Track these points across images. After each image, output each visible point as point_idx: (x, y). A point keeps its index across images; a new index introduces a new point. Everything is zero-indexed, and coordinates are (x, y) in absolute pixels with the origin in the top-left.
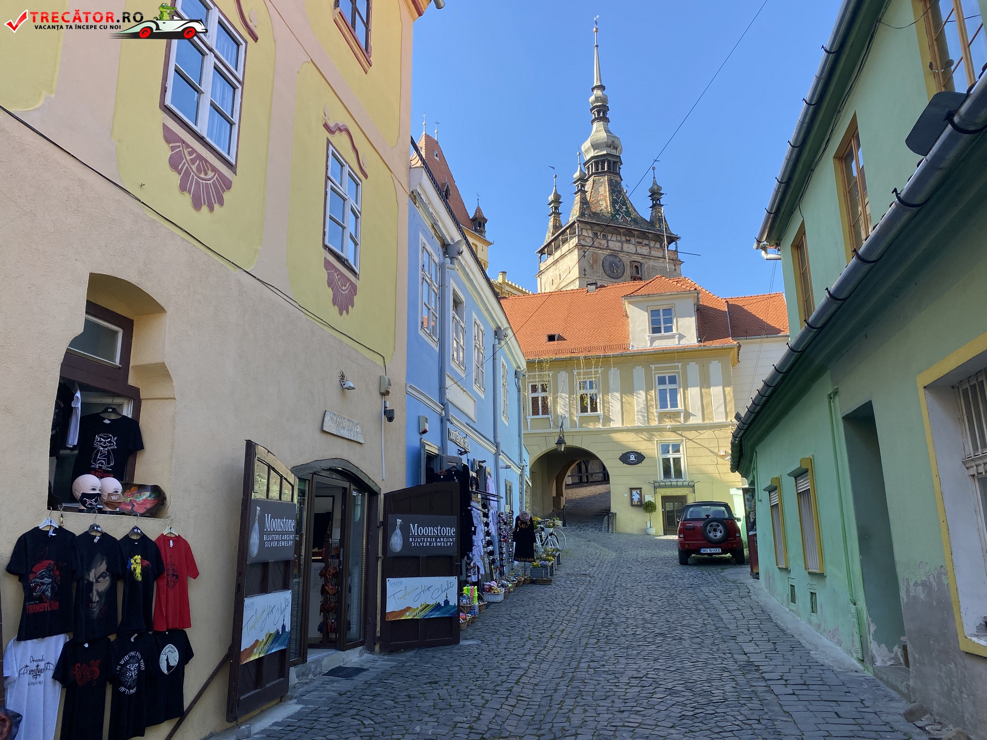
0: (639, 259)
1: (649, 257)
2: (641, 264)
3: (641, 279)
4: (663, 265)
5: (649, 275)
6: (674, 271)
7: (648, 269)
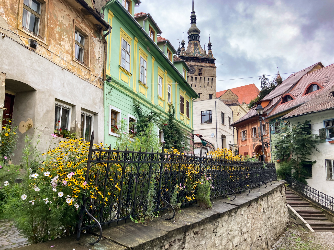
0: (201, 67)
1: (204, 67)
2: (202, 69)
3: (201, 73)
4: (209, 68)
5: (204, 72)
6: (213, 70)
7: (204, 70)
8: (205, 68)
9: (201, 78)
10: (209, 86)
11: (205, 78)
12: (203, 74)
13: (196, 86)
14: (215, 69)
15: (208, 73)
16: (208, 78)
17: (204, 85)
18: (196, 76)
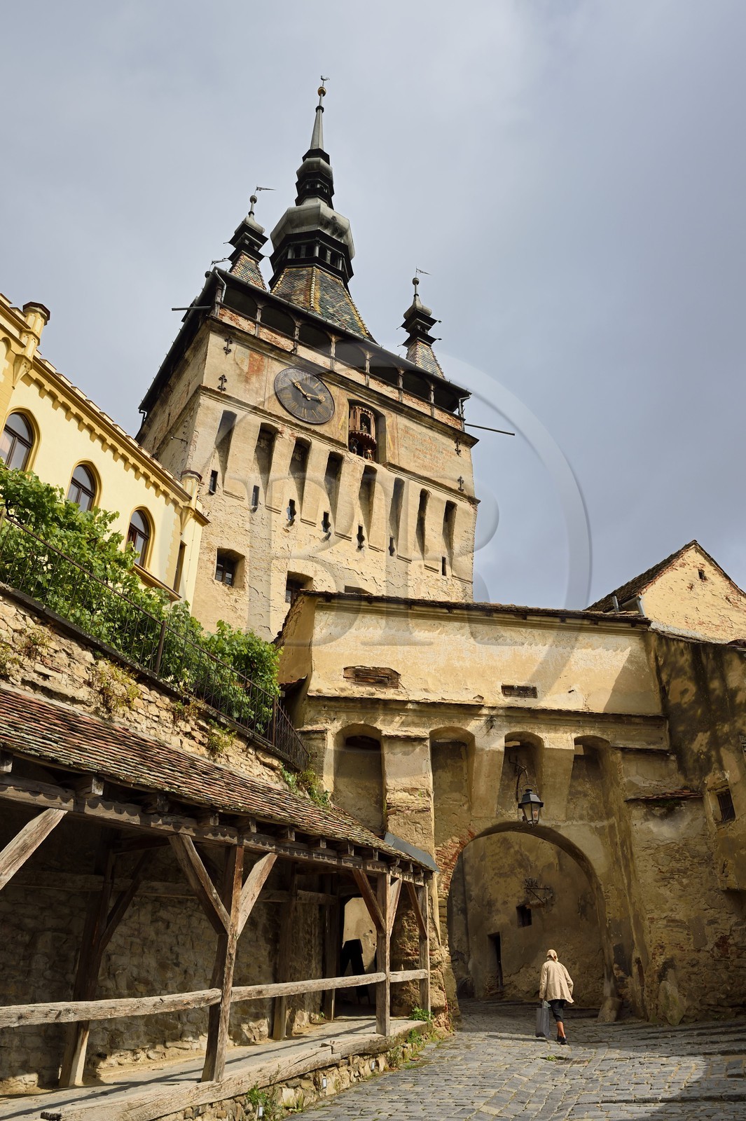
0: (374, 404)
1: (398, 408)
2: (379, 413)
3: (375, 447)
4: (429, 431)
5: (393, 442)
6: (456, 452)
7: (393, 429)
8: (403, 421)
9: (369, 472)
10: (424, 549)
12: (385, 454)
13: (326, 525)
14: (463, 447)
15: (422, 456)
16: (424, 496)
17: (391, 540)
18: (334, 449)
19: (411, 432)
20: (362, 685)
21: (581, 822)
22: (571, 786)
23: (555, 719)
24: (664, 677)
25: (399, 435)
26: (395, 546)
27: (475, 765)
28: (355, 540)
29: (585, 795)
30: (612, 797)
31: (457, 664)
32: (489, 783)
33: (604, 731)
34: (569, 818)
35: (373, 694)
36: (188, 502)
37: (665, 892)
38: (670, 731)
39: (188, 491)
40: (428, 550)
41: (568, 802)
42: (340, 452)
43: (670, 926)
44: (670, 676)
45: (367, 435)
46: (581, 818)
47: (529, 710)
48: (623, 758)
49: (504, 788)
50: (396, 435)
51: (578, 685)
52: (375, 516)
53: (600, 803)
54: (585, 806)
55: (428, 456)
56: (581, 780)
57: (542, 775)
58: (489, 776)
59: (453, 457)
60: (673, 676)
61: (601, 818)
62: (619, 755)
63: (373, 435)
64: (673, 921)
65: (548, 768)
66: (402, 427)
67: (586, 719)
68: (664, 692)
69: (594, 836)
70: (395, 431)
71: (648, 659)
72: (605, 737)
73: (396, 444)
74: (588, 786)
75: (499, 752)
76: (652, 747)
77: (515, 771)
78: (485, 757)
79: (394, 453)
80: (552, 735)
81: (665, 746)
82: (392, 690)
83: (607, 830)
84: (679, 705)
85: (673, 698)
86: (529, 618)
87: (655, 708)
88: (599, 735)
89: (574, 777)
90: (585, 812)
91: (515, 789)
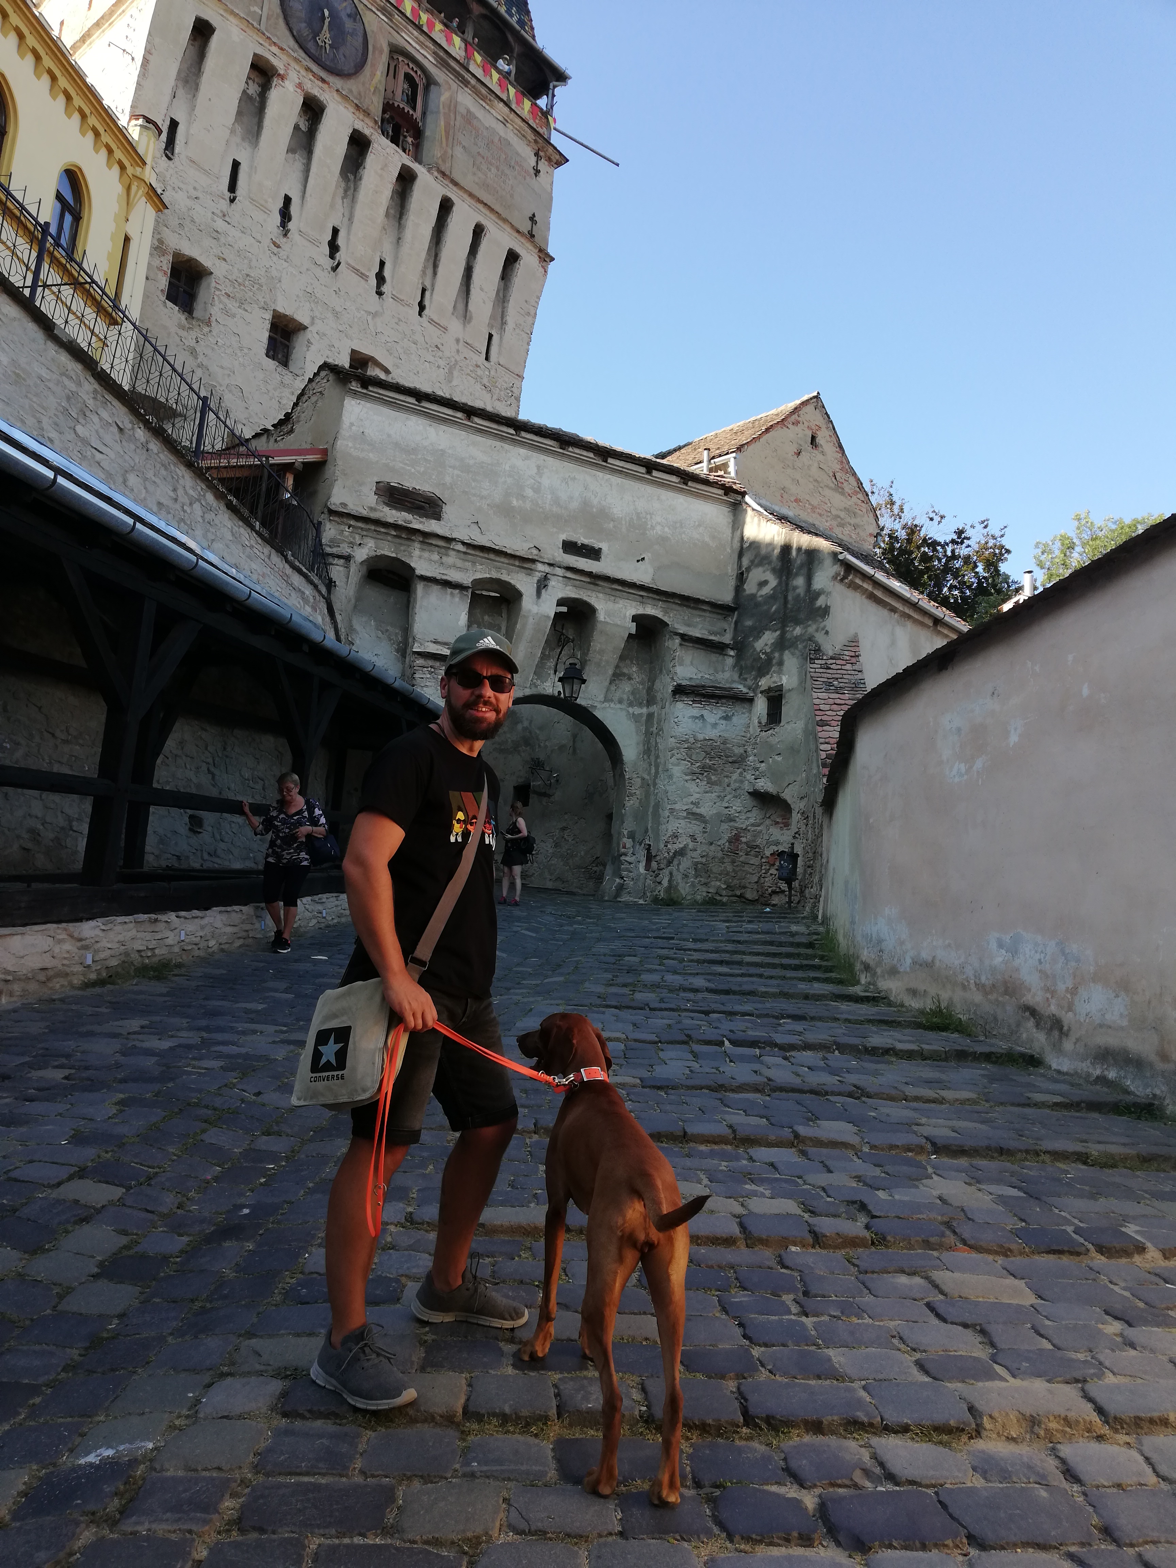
0: (424, 56)
1: (461, 75)
2: (431, 78)
3: (418, 134)
4: (500, 128)
5: (447, 133)
6: (532, 172)
7: (450, 110)
8: (466, 99)
9: (406, 179)
10: (466, 316)
11: (446, 206)
12: (433, 148)
13: (334, 247)
14: (543, 166)
15: (484, 167)
16: (478, 231)
17: (424, 291)
18: (360, 126)
19: (475, 122)
20: (396, 508)
21: (619, 706)
22: (617, 667)
23: (617, 590)
24: (745, 562)
25: (457, 124)
26: (427, 302)
27: (518, 626)
28: (373, 282)
29: (630, 678)
30: (658, 685)
31: (515, 503)
32: (529, 650)
33: (666, 612)
34: (606, 699)
35: (410, 522)
36: (139, 169)
37: (692, 787)
38: (736, 623)
39: (141, 151)
40: (471, 318)
41: (610, 683)
42: (367, 131)
43: (689, 818)
44: (752, 562)
45: (411, 112)
46: (620, 702)
47: (590, 574)
48: (681, 645)
49: (544, 657)
50: (452, 123)
51: (650, 555)
52: (405, 248)
53: (643, 688)
54: (627, 689)
55: (494, 170)
56: (628, 662)
57: (589, 650)
58: (530, 642)
59: (528, 178)
60: (756, 561)
61: (640, 705)
62: (678, 641)
63: (417, 115)
64: (693, 814)
65: (598, 642)
66: (464, 112)
67: (651, 595)
68: (741, 578)
69: (629, 722)
70: (452, 115)
71: (732, 538)
72: (666, 619)
73: (451, 139)
74: (634, 669)
75: (548, 617)
76: (711, 638)
77: (559, 640)
78: (531, 620)
79: (446, 152)
80: (610, 606)
81: (727, 639)
82: (433, 522)
83: (644, 718)
84: (753, 596)
85: (750, 587)
86: (610, 460)
87: (726, 596)
88: (659, 614)
89: (622, 658)
90: (625, 697)
91: (555, 660)
